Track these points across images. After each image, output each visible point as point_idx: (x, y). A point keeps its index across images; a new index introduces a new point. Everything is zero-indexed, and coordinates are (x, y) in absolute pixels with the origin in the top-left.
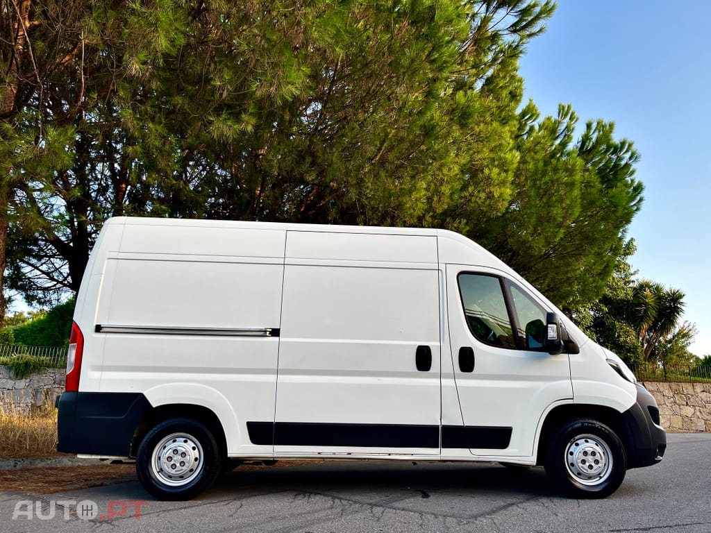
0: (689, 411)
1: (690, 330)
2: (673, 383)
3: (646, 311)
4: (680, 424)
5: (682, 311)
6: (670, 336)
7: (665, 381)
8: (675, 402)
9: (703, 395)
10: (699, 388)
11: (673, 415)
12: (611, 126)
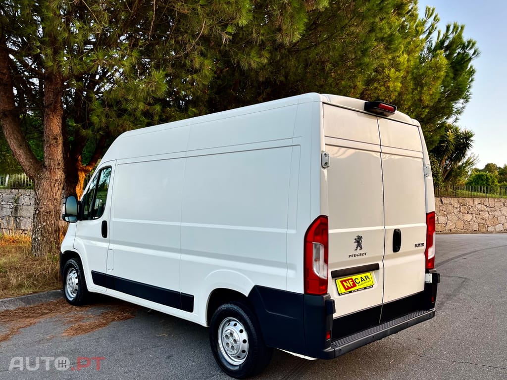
0: (468, 217)
1: (475, 160)
2: (460, 198)
3: (447, 146)
4: (462, 226)
5: (471, 146)
6: (460, 164)
7: (456, 196)
8: (460, 211)
9: (479, 206)
10: (477, 201)
11: (458, 220)
12: (462, 28)
